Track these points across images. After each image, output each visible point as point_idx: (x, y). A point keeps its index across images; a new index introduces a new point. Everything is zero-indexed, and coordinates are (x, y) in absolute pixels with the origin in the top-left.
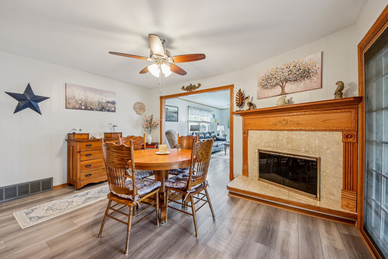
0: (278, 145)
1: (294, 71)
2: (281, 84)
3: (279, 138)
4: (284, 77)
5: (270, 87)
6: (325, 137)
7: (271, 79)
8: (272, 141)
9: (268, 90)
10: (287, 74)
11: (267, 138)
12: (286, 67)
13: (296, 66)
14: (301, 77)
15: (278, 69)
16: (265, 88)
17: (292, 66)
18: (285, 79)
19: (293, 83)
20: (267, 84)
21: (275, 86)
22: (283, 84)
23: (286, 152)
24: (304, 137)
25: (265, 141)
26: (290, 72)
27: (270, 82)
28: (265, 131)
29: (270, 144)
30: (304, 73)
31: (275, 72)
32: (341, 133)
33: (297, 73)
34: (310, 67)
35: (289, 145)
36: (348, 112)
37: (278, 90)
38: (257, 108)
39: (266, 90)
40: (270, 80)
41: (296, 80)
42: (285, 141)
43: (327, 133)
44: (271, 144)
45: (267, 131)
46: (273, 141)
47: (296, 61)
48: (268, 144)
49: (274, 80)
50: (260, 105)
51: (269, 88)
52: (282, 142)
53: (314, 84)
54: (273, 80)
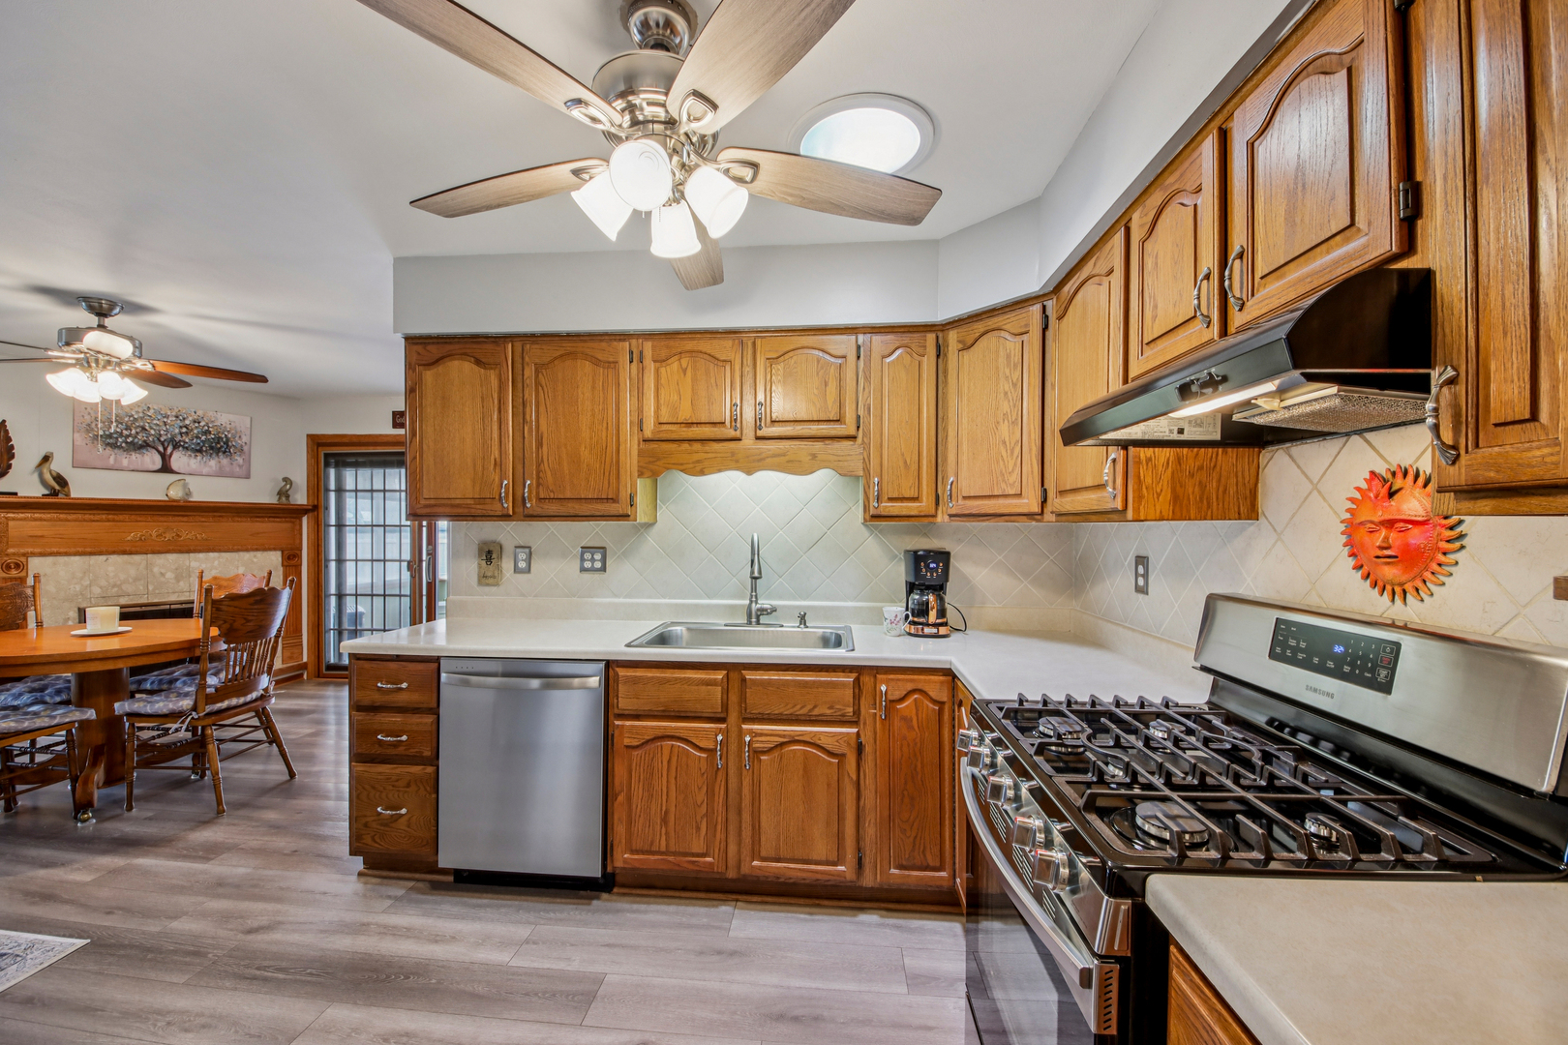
0: (151, 588)
1: (195, 431)
2: (161, 449)
3: (152, 571)
4: (169, 436)
5: (124, 445)
6: (255, 560)
7: (126, 425)
8: (131, 580)
9: (116, 451)
10: (177, 431)
11: (112, 575)
12: (174, 414)
13: (199, 423)
14: (212, 448)
15: (152, 411)
16: (108, 444)
17: (190, 418)
18: (172, 440)
19: (193, 455)
20: (115, 436)
21: (141, 447)
22: (165, 449)
23: (173, 598)
24: (216, 563)
25: (103, 583)
26: (184, 430)
27: (125, 432)
28: (104, 558)
29: (124, 587)
30: (219, 443)
31: (141, 415)
32: (279, 553)
33: (203, 438)
34: (230, 436)
35: (181, 583)
36: (291, 522)
37: (153, 459)
38: (73, 495)
39: (109, 450)
40: (126, 429)
41: (200, 451)
42: (170, 575)
43: (259, 554)
44: (128, 588)
45: (112, 556)
46: (136, 579)
47: (200, 413)
48: (116, 589)
49: (137, 433)
50: (85, 486)
51: (120, 447)
52: (162, 579)
53: (238, 469)
54: (133, 432)
